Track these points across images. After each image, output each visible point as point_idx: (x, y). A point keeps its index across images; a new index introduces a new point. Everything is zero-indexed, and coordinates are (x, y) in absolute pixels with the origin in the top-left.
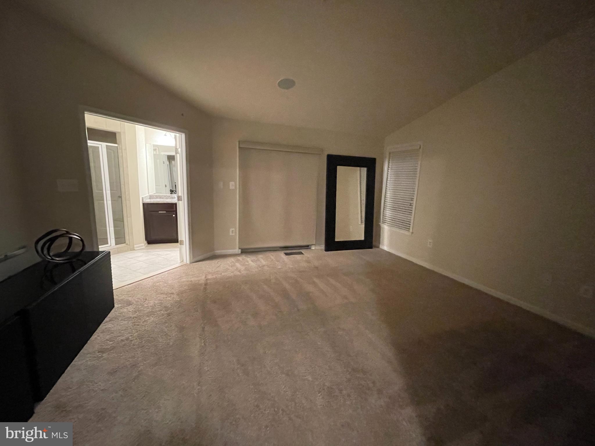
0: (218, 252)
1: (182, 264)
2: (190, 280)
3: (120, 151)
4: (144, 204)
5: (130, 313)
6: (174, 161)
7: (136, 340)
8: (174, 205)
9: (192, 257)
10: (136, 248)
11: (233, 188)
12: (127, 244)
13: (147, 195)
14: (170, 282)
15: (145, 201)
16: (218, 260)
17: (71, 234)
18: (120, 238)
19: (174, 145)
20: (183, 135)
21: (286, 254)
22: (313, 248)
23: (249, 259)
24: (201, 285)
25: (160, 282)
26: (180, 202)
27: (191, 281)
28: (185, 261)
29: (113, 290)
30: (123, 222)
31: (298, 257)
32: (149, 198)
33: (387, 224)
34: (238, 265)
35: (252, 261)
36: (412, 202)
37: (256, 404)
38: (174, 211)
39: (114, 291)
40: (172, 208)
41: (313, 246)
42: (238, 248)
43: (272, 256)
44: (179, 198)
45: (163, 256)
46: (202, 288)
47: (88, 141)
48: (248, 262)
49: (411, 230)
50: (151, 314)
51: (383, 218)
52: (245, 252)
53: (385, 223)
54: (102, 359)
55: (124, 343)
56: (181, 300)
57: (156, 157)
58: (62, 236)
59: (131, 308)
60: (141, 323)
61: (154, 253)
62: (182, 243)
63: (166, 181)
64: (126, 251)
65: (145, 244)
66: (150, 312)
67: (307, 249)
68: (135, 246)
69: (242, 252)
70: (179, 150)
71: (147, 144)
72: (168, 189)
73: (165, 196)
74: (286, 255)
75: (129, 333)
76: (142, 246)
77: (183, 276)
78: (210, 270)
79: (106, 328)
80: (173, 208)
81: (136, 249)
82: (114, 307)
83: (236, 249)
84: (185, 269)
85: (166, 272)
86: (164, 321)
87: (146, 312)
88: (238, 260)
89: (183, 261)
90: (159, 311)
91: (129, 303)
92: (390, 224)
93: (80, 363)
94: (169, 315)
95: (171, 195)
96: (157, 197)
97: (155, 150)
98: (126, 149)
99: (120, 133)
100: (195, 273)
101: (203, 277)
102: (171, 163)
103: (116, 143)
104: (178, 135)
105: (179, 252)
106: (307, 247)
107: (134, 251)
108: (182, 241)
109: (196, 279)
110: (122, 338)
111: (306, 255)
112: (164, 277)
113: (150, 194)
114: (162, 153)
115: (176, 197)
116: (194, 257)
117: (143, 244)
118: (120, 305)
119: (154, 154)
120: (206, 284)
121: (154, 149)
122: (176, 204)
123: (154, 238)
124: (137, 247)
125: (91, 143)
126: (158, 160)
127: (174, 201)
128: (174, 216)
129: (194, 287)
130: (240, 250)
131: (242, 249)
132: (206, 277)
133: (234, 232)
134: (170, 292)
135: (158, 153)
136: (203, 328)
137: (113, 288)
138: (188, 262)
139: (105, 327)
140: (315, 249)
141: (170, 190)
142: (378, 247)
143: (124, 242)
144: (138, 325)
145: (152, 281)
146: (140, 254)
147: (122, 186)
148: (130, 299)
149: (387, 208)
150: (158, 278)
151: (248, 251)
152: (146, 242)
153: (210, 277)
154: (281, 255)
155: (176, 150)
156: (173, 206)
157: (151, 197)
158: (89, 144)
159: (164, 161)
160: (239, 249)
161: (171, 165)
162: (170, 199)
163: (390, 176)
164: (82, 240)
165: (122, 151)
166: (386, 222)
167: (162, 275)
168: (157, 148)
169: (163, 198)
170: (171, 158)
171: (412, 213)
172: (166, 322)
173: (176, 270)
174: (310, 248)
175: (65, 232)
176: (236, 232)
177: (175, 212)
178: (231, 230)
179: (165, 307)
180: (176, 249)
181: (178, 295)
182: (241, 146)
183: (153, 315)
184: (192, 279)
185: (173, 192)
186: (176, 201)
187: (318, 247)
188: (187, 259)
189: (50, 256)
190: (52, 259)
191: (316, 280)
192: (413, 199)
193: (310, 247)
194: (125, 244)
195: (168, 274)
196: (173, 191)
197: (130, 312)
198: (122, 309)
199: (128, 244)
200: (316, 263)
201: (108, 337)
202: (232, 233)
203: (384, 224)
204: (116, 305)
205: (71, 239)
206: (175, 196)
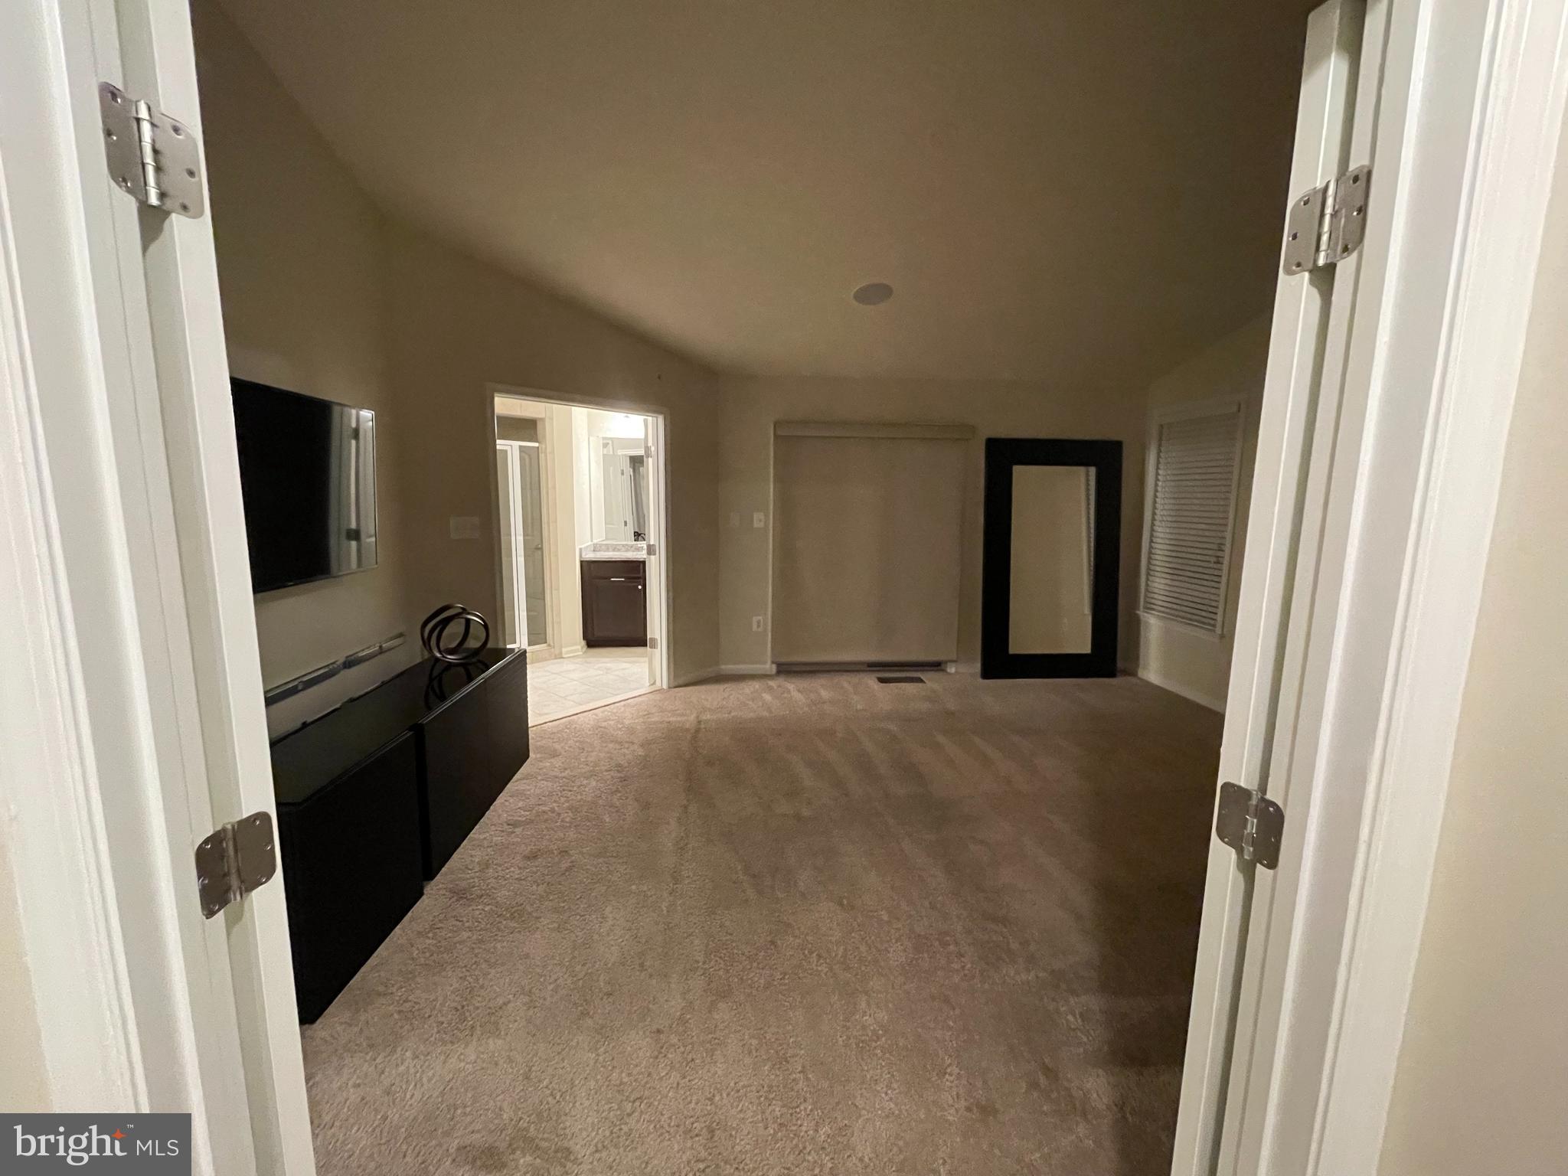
0: (728, 668)
1: (653, 688)
2: (667, 720)
3: (543, 455)
4: (582, 562)
5: (556, 769)
6: (643, 466)
7: (566, 815)
8: (641, 565)
9: (672, 677)
10: (566, 654)
11: (762, 525)
12: (549, 645)
13: (590, 543)
14: (627, 722)
15: (586, 554)
16: (726, 685)
17: (469, 614)
18: (538, 634)
19: (642, 436)
20: (661, 419)
21: (882, 680)
22: (952, 669)
23: (793, 686)
24: (687, 730)
25: (609, 720)
26: (653, 557)
27: (669, 722)
28: (658, 683)
29: (527, 728)
30: (544, 600)
31: (910, 688)
32: (592, 549)
33: (1157, 613)
34: (767, 697)
35: (799, 691)
36: (1219, 554)
37: (769, 939)
38: (639, 578)
39: (530, 729)
40: (635, 571)
41: (954, 664)
42: (769, 662)
43: (846, 681)
44: (651, 550)
45: (617, 673)
46: (689, 737)
47: (498, 442)
48: (789, 692)
49: (1218, 631)
50: (592, 774)
51: (1146, 596)
52: (786, 670)
53: (1153, 609)
54: (513, 835)
55: (546, 817)
56: (646, 756)
57: (608, 461)
58: (457, 616)
59: (558, 762)
60: (575, 789)
61: (600, 665)
62: (653, 646)
63: (625, 510)
64: (546, 660)
65: (582, 648)
66: (591, 771)
67: (937, 670)
68: (564, 650)
69: (779, 672)
70: (653, 449)
71: (591, 438)
72: (630, 530)
73: (623, 545)
74: (882, 682)
75: (555, 801)
76: (575, 651)
77: (654, 711)
78: (708, 705)
79: (517, 790)
80: (639, 573)
81: (564, 656)
82: (528, 757)
83: (765, 663)
84: (659, 698)
85: (622, 703)
86: (614, 788)
87: (583, 771)
88: (770, 688)
89: (654, 683)
90: (607, 771)
91: (555, 754)
92: (1163, 612)
93: (482, 837)
94: (624, 779)
95: (636, 543)
96: (607, 548)
97: (605, 445)
98: (553, 452)
99: (542, 420)
100: (676, 708)
101: (692, 717)
102: (637, 471)
103: (537, 441)
104: (650, 419)
105: (647, 665)
106: (937, 666)
107: (562, 660)
108: (653, 640)
109: (679, 719)
110: (543, 808)
111: (929, 684)
112: (617, 712)
113: (595, 541)
114: (620, 452)
115: (645, 547)
116: (676, 676)
117: (579, 647)
118: (538, 756)
119: (604, 455)
120: (698, 731)
121: (603, 444)
122: (644, 563)
123: (599, 633)
124: (568, 652)
125: (501, 444)
126: (611, 468)
127: (641, 555)
128: (640, 587)
129: (672, 733)
130: (774, 667)
131: (779, 665)
132: (698, 717)
133: (762, 622)
134: (628, 740)
135: (611, 453)
136: (686, 807)
137: (529, 725)
138: (665, 686)
139: (516, 788)
140: (956, 672)
141: (635, 532)
142: (1134, 674)
143: (544, 641)
144: (570, 791)
145: (594, 716)
146: (571, 667)
147: (545, 526)
148: (557, 746)
149: (1158, 571)
150: (606, 713)
151: (795, 669)
152: (583, 643)
153: (707, 716)
154: (870, 681)
155: (647, 449)
156: (639, 566)
157: (596, 548)
158: (498, 447)
159: (623, 470)
160: (773, 662)
161: (637, 476)
162: (633, 551)
163: (1164, 485)
164: (486, 626)
165: (546, 456)
166: (1154, 607)
167: (614, 709)
168: (610, 442)
169: (619, 550)
170: (636, 462)
171: (1219, 582)
172: (617, 791)
173: (640, 699)
174: (944, 670)
175: (461, 611)
176: (765, 624)
177: (642, 580)
178: (755, 619)
179: (619, 765)
180: (642, 659)
181: (642, 746)
182: (779, 433)
183: (596, 777)
184: (671, 719)
185: (640, 538)
186: (645, 557)
187: (964, 669)
188: (663, 679)
189: (440, 652)
190: (444, 657)
191: (941, 739)
192: (1222, 546)
193: (943, 667)
194: (545, 645)
195: (624, 705)
196: (639, 535)
197: (555, 767)
198: (541, 761)
199: (552, 644)
200: (952, 705)
201: (520, 804)
202: (758, 626)
203: (1148, 613)
204: (532, 754)
205: (468, 621)
206: (643, 544)
